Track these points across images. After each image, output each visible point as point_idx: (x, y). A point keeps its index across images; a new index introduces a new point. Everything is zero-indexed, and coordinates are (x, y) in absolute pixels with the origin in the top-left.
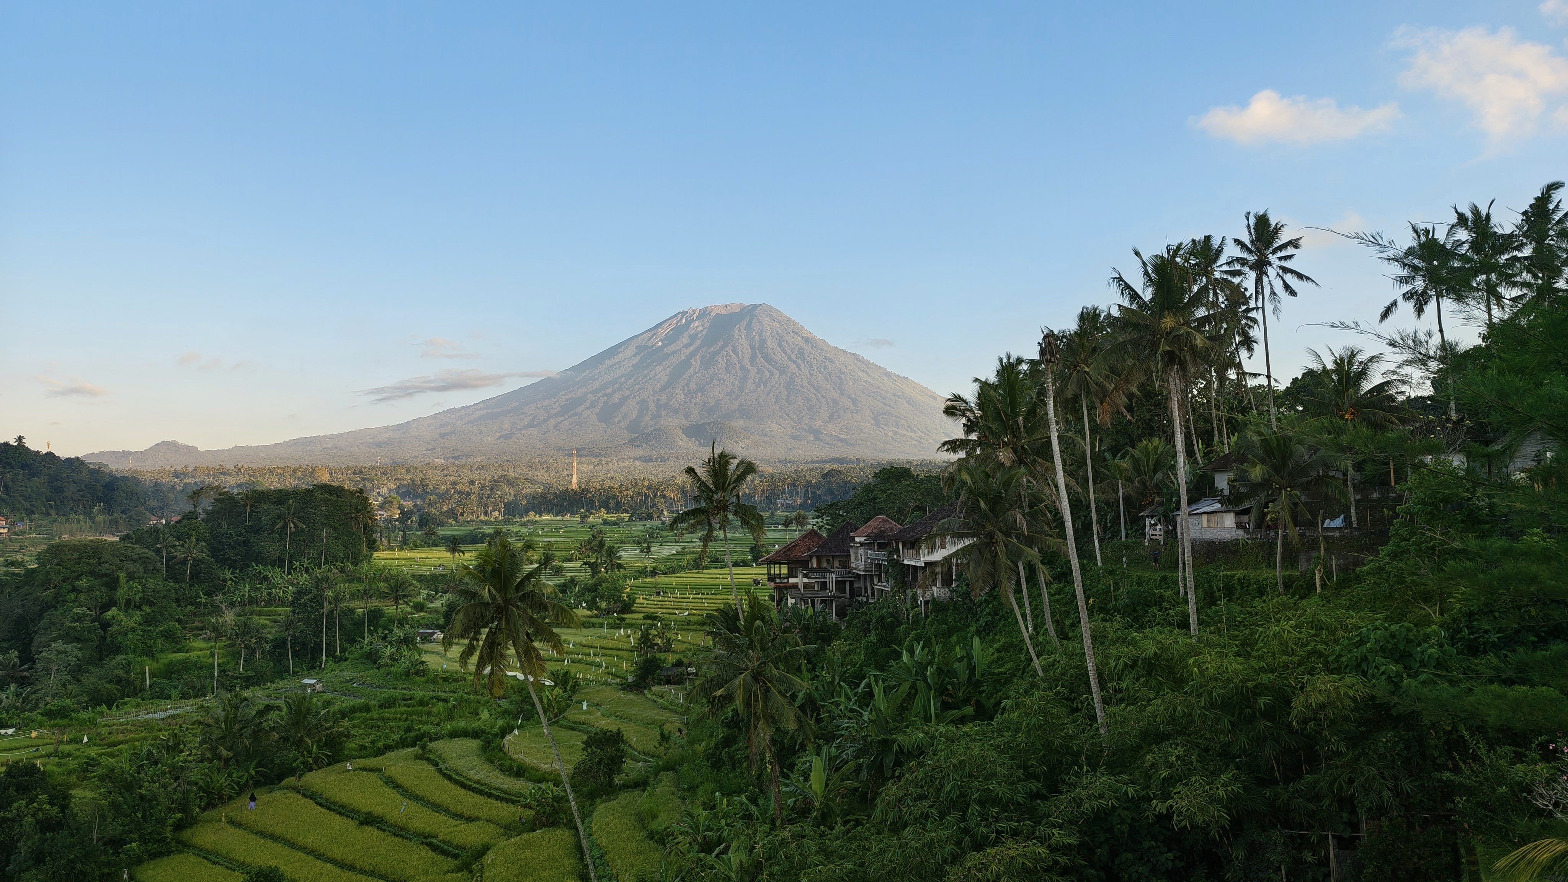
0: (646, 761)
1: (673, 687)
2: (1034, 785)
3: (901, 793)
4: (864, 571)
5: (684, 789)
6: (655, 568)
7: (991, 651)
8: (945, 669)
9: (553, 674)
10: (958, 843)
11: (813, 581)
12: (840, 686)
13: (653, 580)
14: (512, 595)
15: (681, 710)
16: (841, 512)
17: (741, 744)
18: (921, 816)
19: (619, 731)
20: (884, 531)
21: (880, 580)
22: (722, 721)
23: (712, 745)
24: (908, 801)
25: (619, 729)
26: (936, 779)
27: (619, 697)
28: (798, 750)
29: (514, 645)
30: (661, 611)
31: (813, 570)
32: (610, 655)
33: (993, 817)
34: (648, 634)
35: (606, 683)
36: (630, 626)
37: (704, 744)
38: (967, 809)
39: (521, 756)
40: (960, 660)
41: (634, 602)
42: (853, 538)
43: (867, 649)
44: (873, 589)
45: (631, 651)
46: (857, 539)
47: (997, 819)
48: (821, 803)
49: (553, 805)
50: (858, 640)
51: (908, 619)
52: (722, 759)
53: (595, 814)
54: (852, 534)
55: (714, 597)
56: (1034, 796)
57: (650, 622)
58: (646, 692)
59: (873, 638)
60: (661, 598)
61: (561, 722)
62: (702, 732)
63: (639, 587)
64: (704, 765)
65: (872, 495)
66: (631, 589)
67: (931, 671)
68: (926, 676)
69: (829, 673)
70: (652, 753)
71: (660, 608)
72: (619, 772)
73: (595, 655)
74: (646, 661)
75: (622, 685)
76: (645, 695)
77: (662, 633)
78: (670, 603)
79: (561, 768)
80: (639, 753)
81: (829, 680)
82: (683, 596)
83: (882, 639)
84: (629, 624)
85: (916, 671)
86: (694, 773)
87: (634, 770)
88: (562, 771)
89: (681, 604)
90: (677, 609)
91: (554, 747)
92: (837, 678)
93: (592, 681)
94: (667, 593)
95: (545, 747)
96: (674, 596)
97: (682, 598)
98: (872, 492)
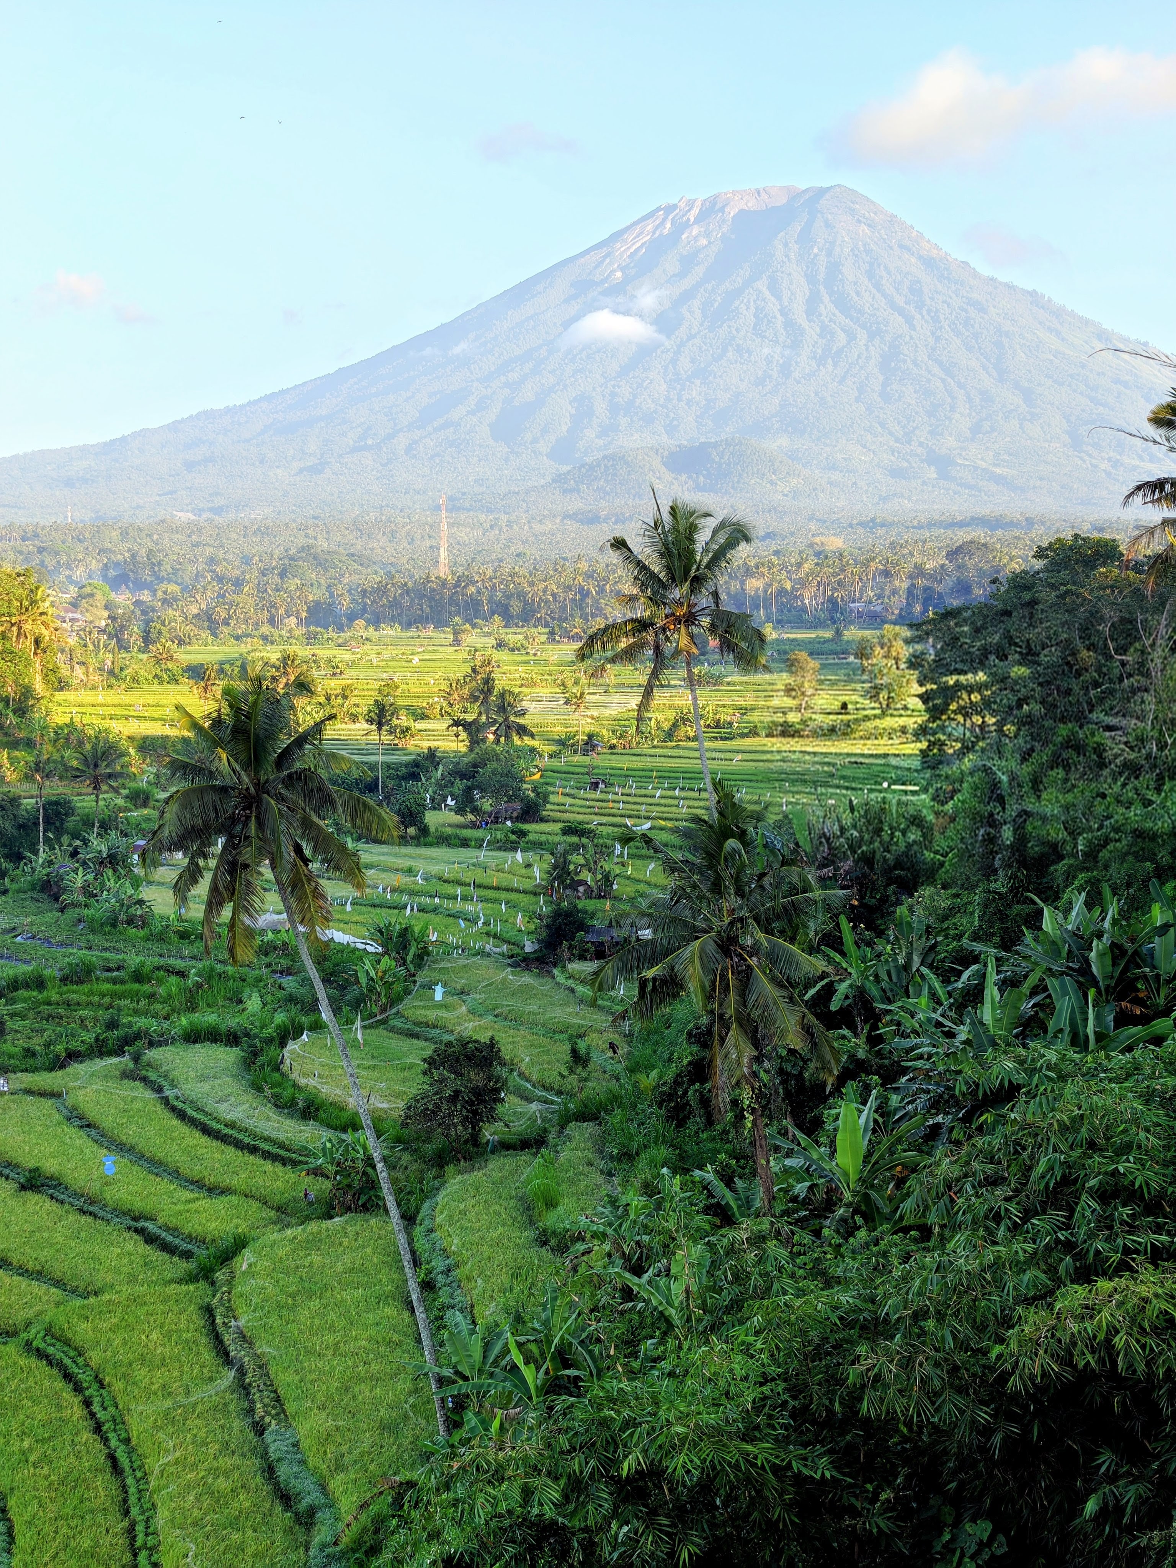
0: (544, 1101)
1: (607, 964)
5: (612, 1157)
6: (590, 736)
8: (1130, 947)
9: (381, 932)
12: (922, 976)
13: (586, 760)
14: (268, 773)
19: (492, 1044)
22: (690, 1034)
23: (669, 1077)
25: (492, 1038)
27: (504, 979)
28: (832, 1094)
29: (273, 868)
30: (597, 819)
32: (493, 901)
34: (566, 863)
35: (482, 953)
36: (537, 845)
37: (654, 1074)
38: (1074, 1205)
39: (312, 1082)
40: (1163, 930)
41: (546, 801)
43: (986, 906)
45: (535, 894)
50: (971, 888)
52: (688, 1104)
53: (443, 1193)
57: (575, 839)
58: (556, 972)
59: (1000, 884)
60: (599, 795)
61: (391, 1022)
62: (655, 1052)
63: (558, 772)
64: (653, 1113)
65: (1027, 596)
66: (541, 776)
67: (1098, 951)
68: (1087, 961)
69: (900, 948)
70: (556, 1087)
71: (596, 814)
72: (492, 1119)
73: (465, 898)
74: (558, 914)
75: (512, 956)
76: (553, 978)
77: (595, 862)
78: (616, 805)
79: (385, 1106)
80: (534, 1086)
81: (901, 961)
82: (643, 792)
83: (1019, 887)
84: (534, 843)
85: (1070, 951)
86: (633, 1128)
87: (520, 1115)
88: (386, 1112)
89: (637, 807)
90: (630, 816)
91: (374, 1067)
92: (916, 960)
93: (457, 948)
94: (612, 785)
95: (358, 1066)
96: (626, 791)
97: (641, 796)
98: (1029, 589)
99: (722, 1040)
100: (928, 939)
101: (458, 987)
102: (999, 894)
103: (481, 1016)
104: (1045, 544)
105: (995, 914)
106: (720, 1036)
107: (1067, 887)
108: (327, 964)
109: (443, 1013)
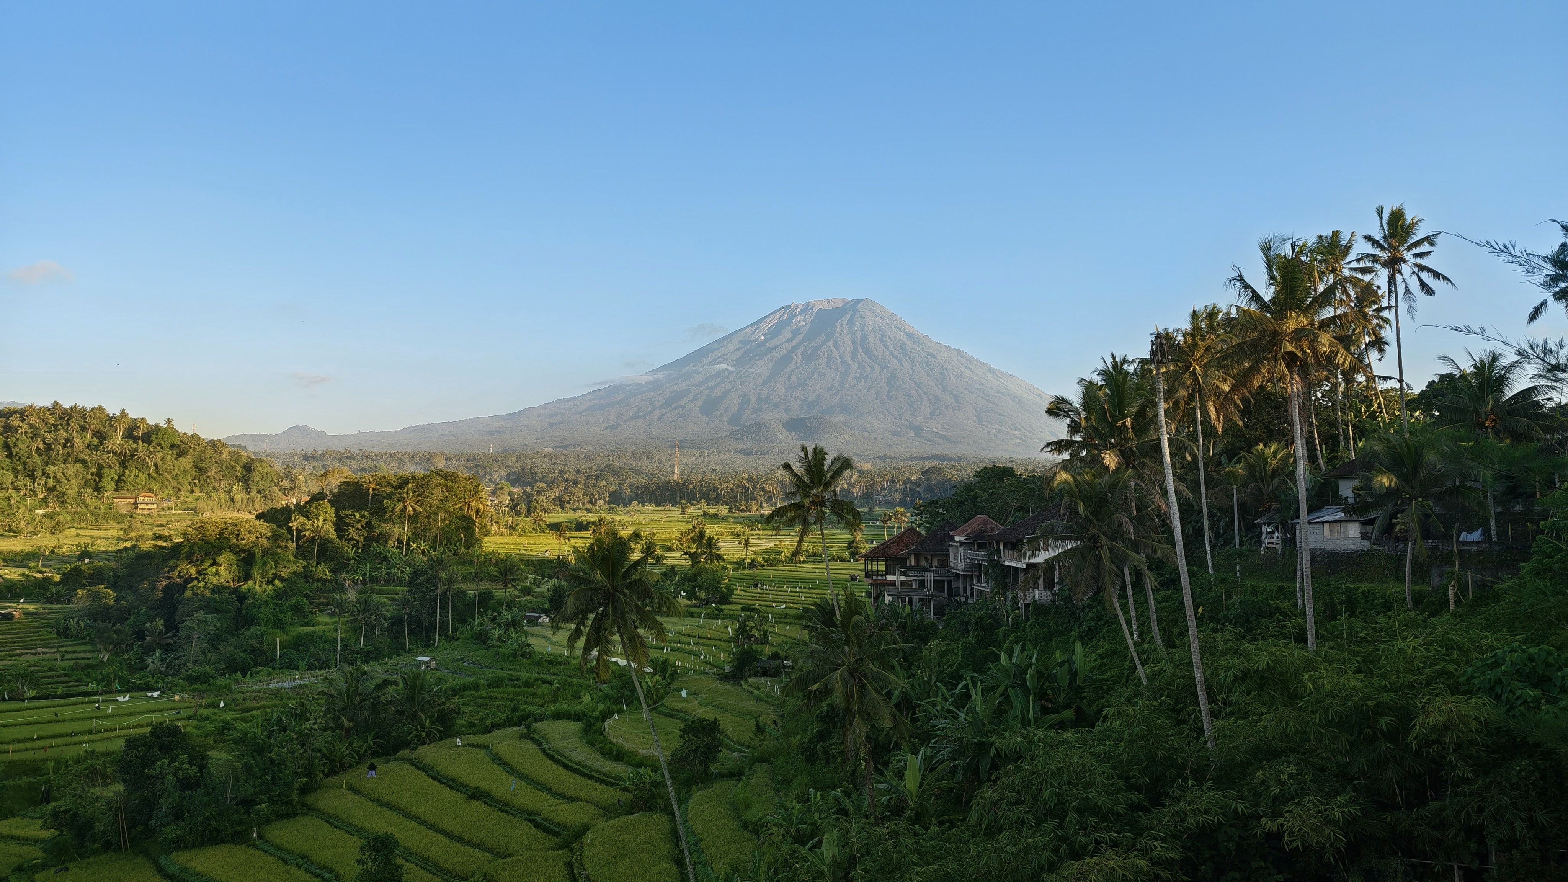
0: (741, 751)
1: (769, 679)
2: (1135, 796)
3: (997, 797)
4: (964, 571)
5: (778, 781)
6: (753, 560)
7: (1094, 656)
8: (1045, 673)
9: (653, 661)
10: (1056, 851)
11: (911, 579)
12: (936, 686)
13: (751, 572)
14: (619, 582)
15: (776, 702)
16: (941, 510)
17: (835, 739)
18: (1016, 822)
19: (715, 721)
20: (985, 531)
21: (979, 581)
22: (817, 716)
23: (806, 739)
24: (1004, 805)
25: (716, 718)
26: (1034, 785)
27: (716, 687)
29: (619, 631)
30: (758, 603)
31: (911, 568)
32: (708, 645)
33: (1092, 826)
34: (745, 626)
35: (704, 673)
36: (728, 617)
37: (798, 737)
38: (1065, 817)
39: (620, 741)
40: (1061, 664)
41: (732, 593)
42: (953, 537)
43: (965, 650)
44: (972, 589)
45: (729, 642)
46: (957, 539)
47: (1096, 829)
48: (915, 803)
49: (650, 790)
50: (956, 641)
51: (1008, 621)
53: (691, 801)
54: (951, 533)
55: (811, 591)
56: (1136, 807)
57: (748, 613)
58: (742, 683)
59: (971, 639)
60: (758, 591)
61: (660, 709)
62: (797, 726)
63: (737, 579)
64: (798, 758)
65: (973, 494)
66: (729, 581)
67: (1029, 674)
68: (1024, 680)
69: (925, 672)
70: (747, 744)
71: (758, 600)
72: (716, 760)
73: (694, 644)
74: (743, 652)
75: (719, 675)
76: (741, 686)
77: (759, 625)
78: (767, 596)
79: (659, 754)
80: (735, 743)
81: (926, 679)
82: (781, 589)
83: (984, 640)
84: (727, 615)
85: (1016, 675)
86: (789, 766)
87: (729, 759)
88: (660, 757)
89: (778, 597)
90: (774, 602)
91: (652, 733)
92: (934, 678)
93: (691, 670)
94: (765, 585)
95: (644, 732)
96: (771, 589)
97: (780, 591)
98: (973, 491)
100: (939, 667)
101: (693, 691)
102: (971, 644)
103: (705, 705)
105: (970, 654)
109: (685, 704)
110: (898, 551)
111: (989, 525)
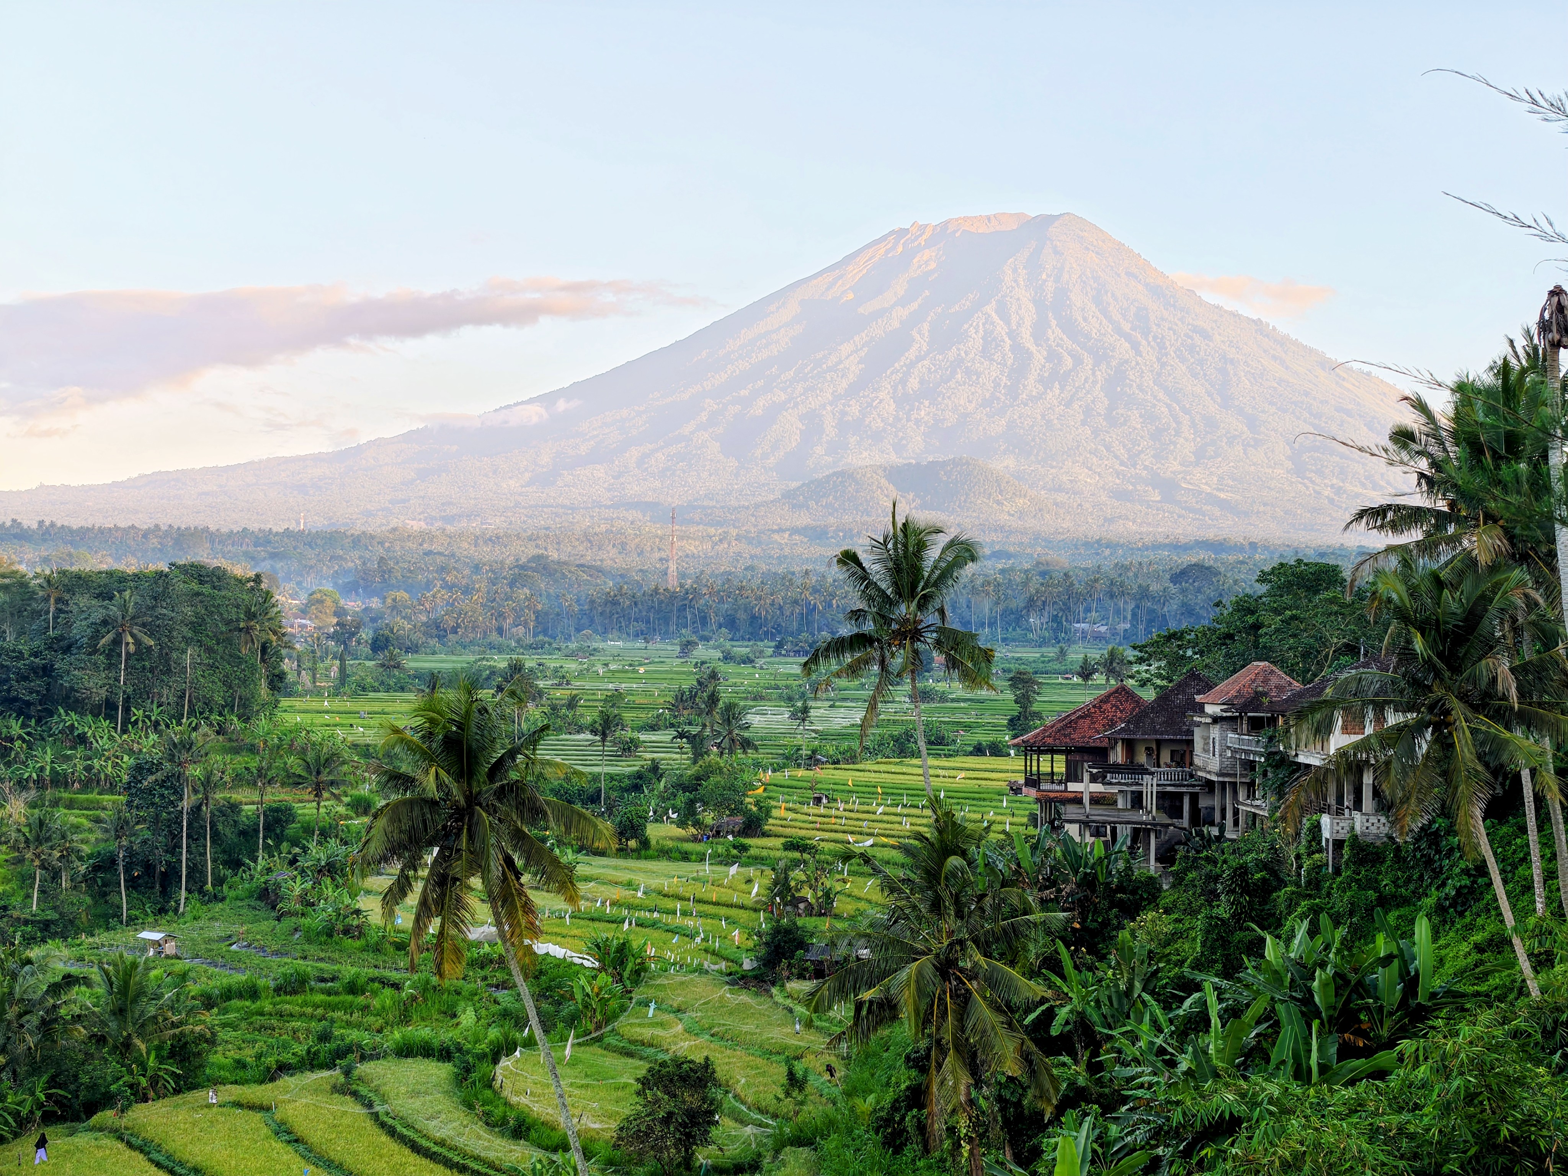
0: (759, 1124)
4: (1218, 775)
6: (815, 751)
8: (1353, 977)
9: (598, 946)
11: (1115, 790)
12: (1144, 1002)
13: (810, 773)
14: (481, 785)
16: (1189, 653)
19: (707, 1063)
20: (1265, 694)
21: (1251, 795)
22: (908, 1058)
23: (886, 1102)
25: (707, 1058)
27: (722, 998)
28: (1050, 1122)
29: (482, 882)
30: (820, 835)
31: (1116, 769)
32: (713, 916)
34: (787, 879)
35: (700, 970)
36: (758, 860)
37: (871, 1098)
39: (524, 1100)
40: (1387, 961)
41: (768, 815)
42: (1200, 708)
43: (1208, 932)
44: (1236, 812)
45: (756, 910)
46: (1210, 709)
50: (1194, 913)
51: (1299, 875)
52: (904, 1130)
54: (1198, 698)
57: (797, 855)
58: (774, 991)
59: (1223, 911)
60: (822, 811)
61: (607, 1040)
62: (873, 1075)
63: (781, 786)
64: (869, 1139)
65: (1250, 619)
66: (765, 790)
67: (1320, 981)
68: (1310, 991)
69: (1122, 974)
70: (771, 1110)
71: (818, 830)
72: (706, 1142)
73: (684, 913)
74: (777, 931)
75: (730, 974)
76: (771, 996)
77: (816, 879)
78: (838, 821)
79: (597, 1126)
80: (749, 1108)
81: (1123, 987)
82: (866, 808)
83: (1242, 913)
84: (756, 858)
85: (1292, 980)
86: (849, 1154)
87: (733, 1139)
88: (598, 1133)
89: (860, 823)
90: (852, 833)
91: (587, 1086)
92: (1138, 985)
93: (674, 964)
94: (835, 800)
95: (571, 1085)
96: (848, 807)
97: (864, 812)
98: (1253, 613)
99: (939, 1066)
100: (1149, 964)
101: (675, 1005)
102: (1222, 920)
103: (697, 1034)
104: (1267, 569)
105: (1217, 940)
106: (937, 1062)
107: (1289, 914)
108: (543, 978)
109: (659, 1032)
110: (1090, 732)
111: (1274, 681)
